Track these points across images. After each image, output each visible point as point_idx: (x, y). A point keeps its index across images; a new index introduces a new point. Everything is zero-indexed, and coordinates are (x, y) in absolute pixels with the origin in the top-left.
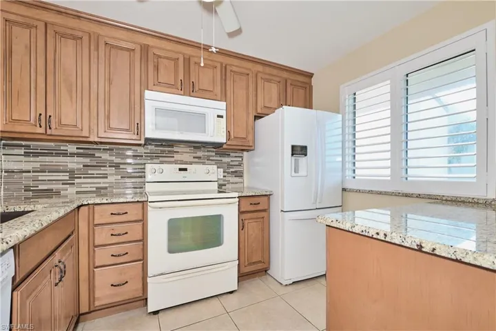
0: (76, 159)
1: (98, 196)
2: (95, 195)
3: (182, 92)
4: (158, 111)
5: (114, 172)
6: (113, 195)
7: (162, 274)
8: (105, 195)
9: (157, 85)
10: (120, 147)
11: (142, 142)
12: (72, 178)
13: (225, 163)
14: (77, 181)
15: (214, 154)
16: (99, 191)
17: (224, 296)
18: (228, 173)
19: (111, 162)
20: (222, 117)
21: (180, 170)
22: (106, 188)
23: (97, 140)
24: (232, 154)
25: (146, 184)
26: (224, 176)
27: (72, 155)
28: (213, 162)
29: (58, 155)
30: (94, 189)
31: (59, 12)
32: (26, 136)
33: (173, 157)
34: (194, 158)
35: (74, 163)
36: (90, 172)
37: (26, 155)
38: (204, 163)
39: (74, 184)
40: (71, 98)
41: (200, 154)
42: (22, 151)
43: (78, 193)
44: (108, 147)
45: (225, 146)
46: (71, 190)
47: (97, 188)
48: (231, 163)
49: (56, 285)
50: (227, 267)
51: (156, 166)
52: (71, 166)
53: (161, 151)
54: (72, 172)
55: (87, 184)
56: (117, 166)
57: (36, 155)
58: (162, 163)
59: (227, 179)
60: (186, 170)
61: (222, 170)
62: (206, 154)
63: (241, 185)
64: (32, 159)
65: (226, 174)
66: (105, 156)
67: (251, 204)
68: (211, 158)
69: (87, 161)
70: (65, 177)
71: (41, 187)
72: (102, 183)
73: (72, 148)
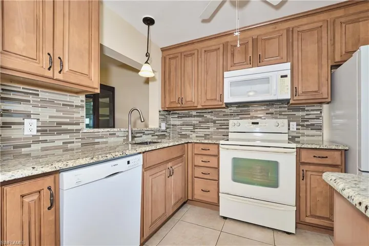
0: (196, 118)
1: (205, 139)
2: (203, 138)
3: (251, 65)
4: (232, 84)
5: (212, 125)
6: (212, 139)
7: (228, 194)
8: (209, 139)
9: (233, 66)
10: (216, 110)
11: (224, 106)
12: (194, 128)
13: (299, 117)
14: (196, 130)
15: (286, 109)
16: (206, 136)
17: (280, 233)
18: (303, 126)
19: (212, 119)
20: (286, 76)
21: (253, 123)
22: (209, 135)
23: (201, 107)
24: (306, 108)
25: (229, 133)
26: (297, 129)
27: (195, 116)
28: (286, 117)
29: (189, 117)
30: (203, 135)
31: (186, 45)
32: (175, 109)
33: (250, 114)
34: (267, 114)
35: (195, 121)
36: (202, 125)
37: (178, 117)
38: (276, 118)
39: (195, 132)
40: (190, 87)
41: (271, 110)
42: (176, 116)
43: (197, 136)
44: (210, 110)
45: (291, 102)
46: (194, 135)
47: (205, 135)
48: (306, 117)
49: (168, 177)
50: (283, 209)
51: (235, 121)
52: (193, 122)
53: (241, 110)
54: (194, 125)
55: (201, 132)
56: (214, 122)
57: (181, 117)
58: (241, 119)
59: (301, 131)
60: (257, 123)
61: (295, 123)
62: (278, 110)
63: (320, 138)
64: (180, 119)
65: (300, 127)
66: (209, 116)
67: (314, 157)
68: (283, 113)
69: (200, 119)
70: (191, 128)
71: (183, 133)
72: (207, 131)
73: (194, 113)
